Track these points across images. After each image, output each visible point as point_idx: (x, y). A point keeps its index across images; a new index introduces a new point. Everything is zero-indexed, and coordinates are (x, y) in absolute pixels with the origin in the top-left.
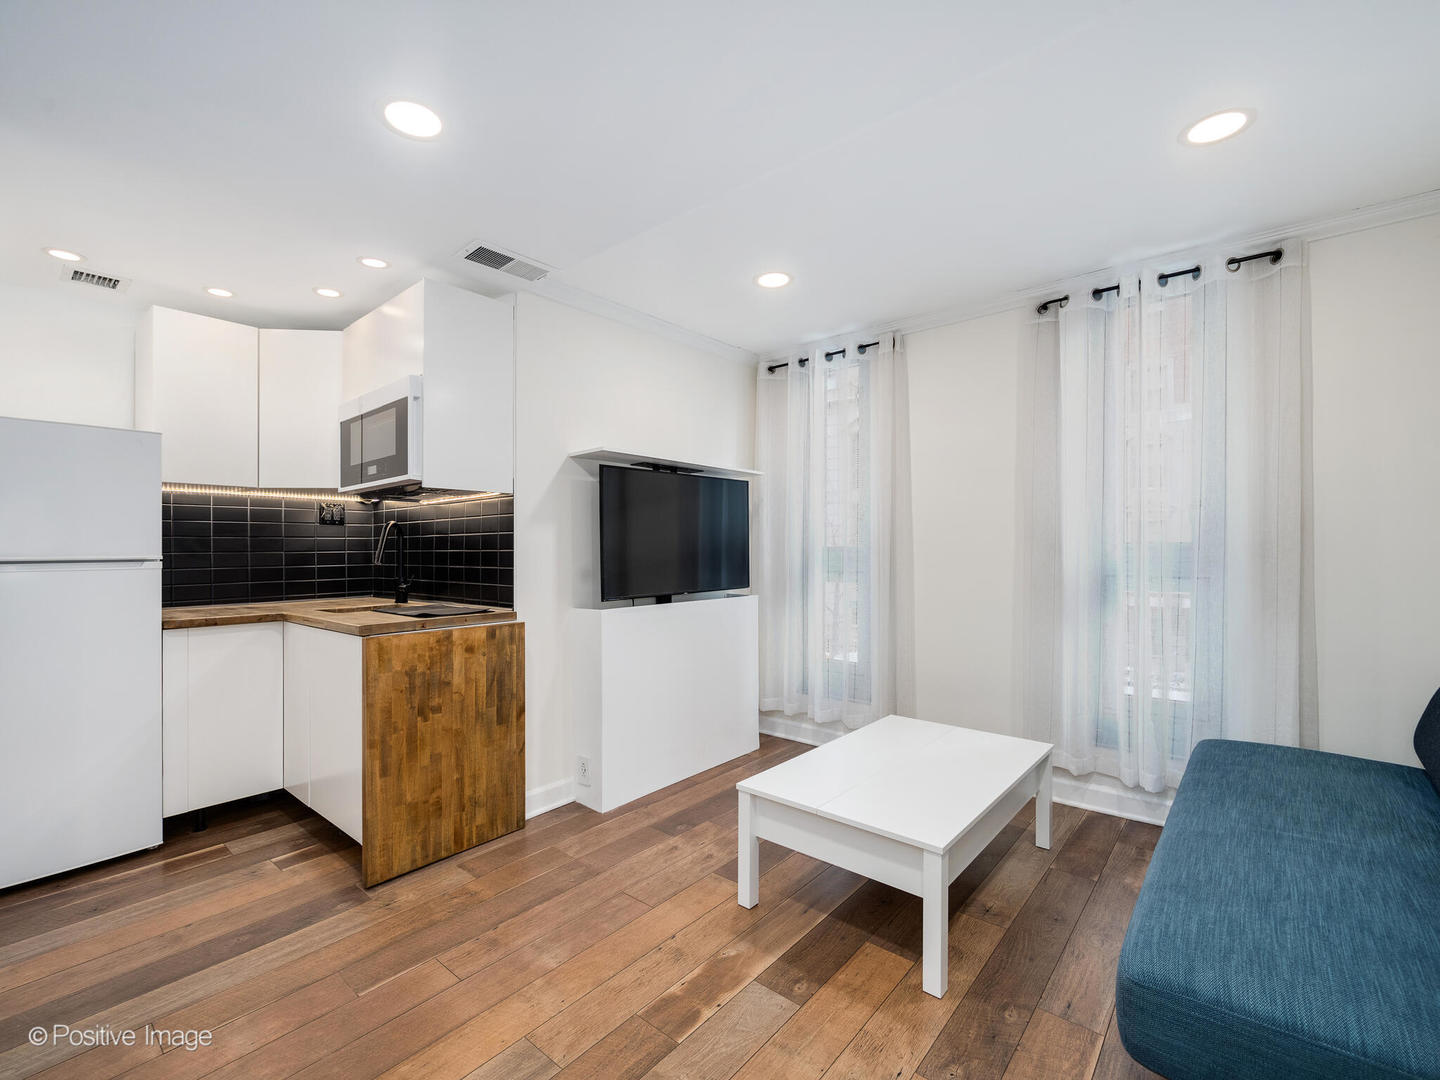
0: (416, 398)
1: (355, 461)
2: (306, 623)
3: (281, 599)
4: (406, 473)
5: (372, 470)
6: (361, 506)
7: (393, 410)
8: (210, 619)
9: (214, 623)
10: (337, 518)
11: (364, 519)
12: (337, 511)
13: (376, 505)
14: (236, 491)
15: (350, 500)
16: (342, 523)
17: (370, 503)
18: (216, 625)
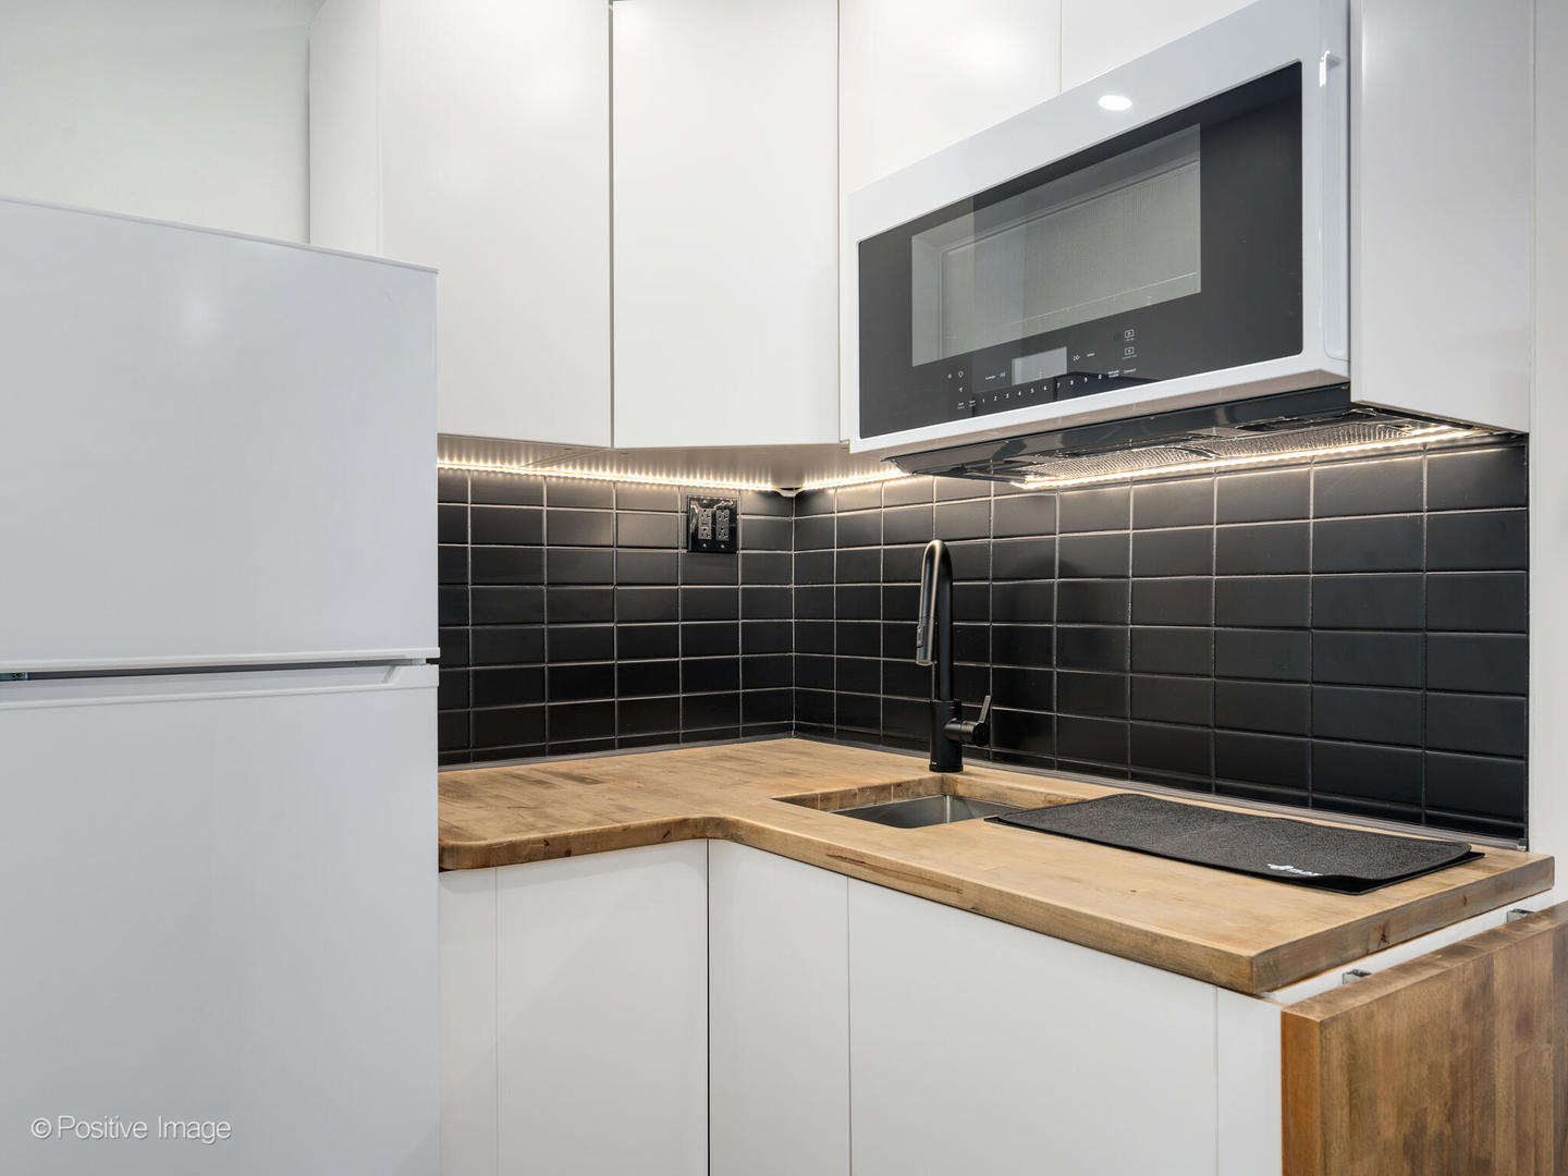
2: (846, 867)
4: (1293, 346)
6: (767, 505)
8: (554, 839)
9: (563, 850)
10: (723, 536)
11: (776, 536)
12: (724, 516)
13: (803, 500)
14: (523, 464)
15: (746, 489)
16: (731, 547)
17: (792, 494)
18: (568, 854)
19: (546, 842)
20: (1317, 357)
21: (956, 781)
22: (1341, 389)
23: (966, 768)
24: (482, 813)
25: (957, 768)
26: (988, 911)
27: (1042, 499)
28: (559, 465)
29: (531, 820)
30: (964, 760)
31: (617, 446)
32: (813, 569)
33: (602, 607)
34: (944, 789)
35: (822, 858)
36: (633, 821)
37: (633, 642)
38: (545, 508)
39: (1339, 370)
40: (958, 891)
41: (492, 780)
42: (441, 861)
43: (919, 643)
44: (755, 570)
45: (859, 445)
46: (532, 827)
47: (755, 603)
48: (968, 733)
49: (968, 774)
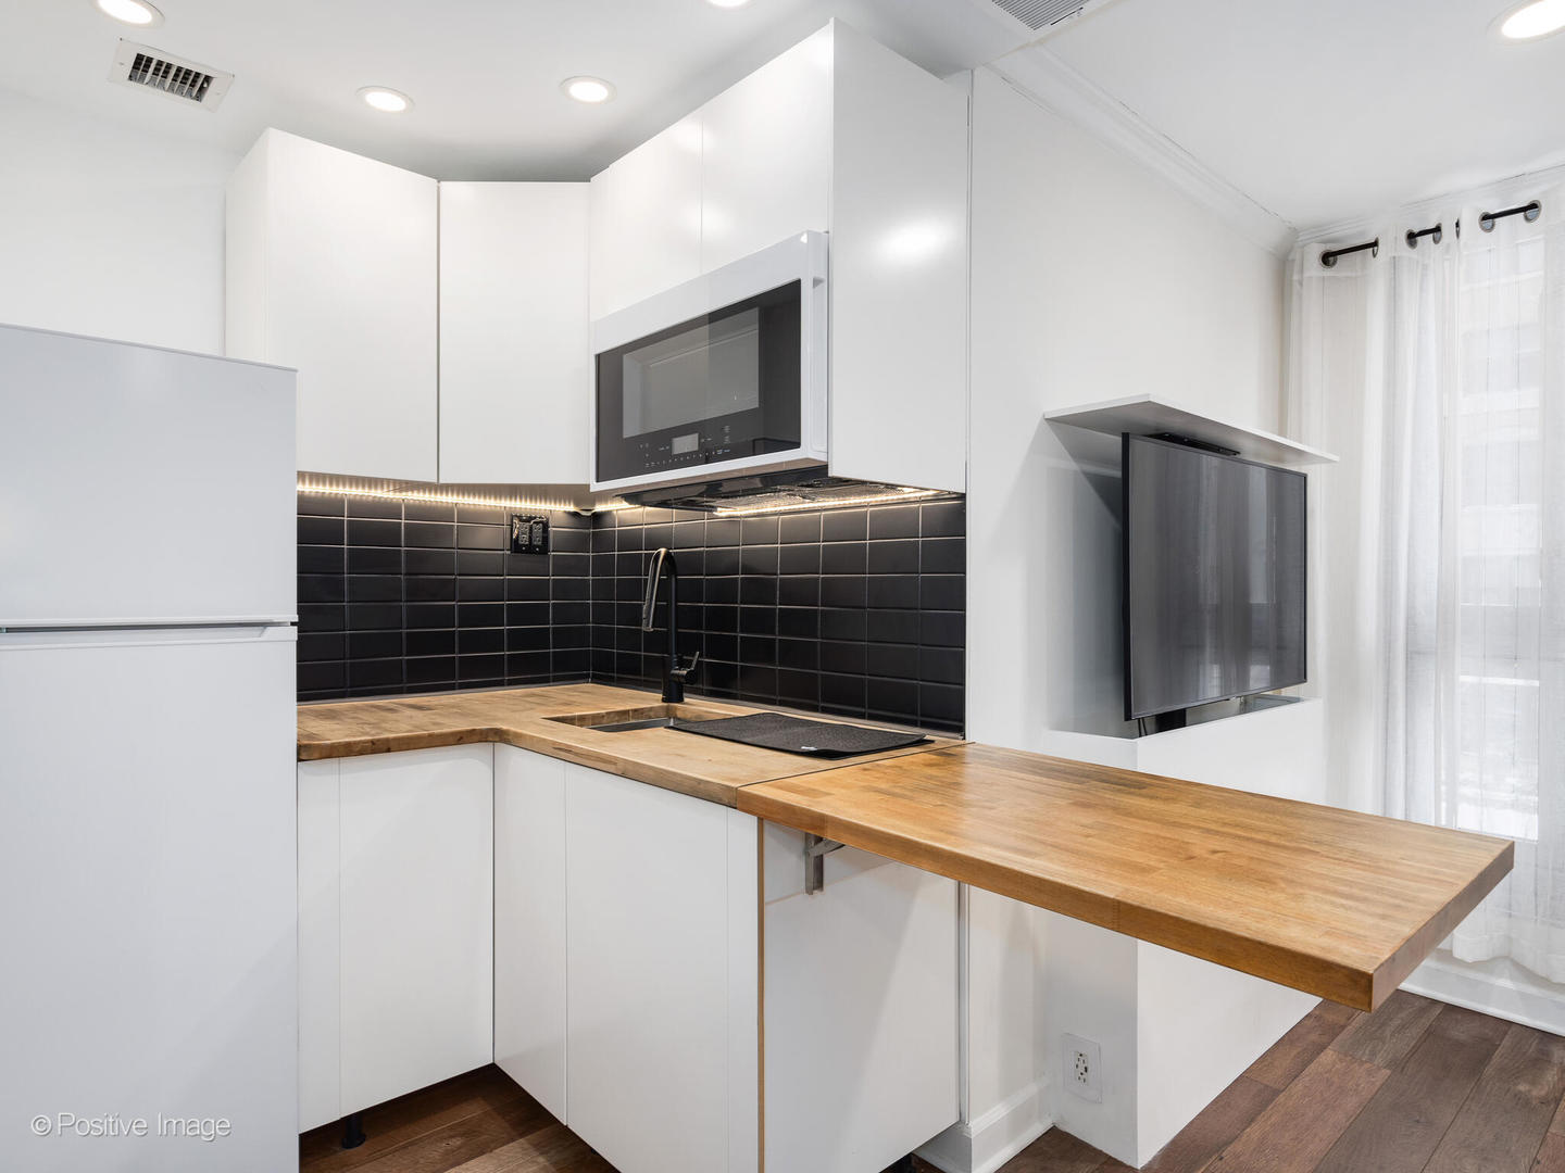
0: (816, 282)
1: (631, 429)
2: (563, 754)
3: (451, 688)
4: (797, 445)
5: (686, 444)
6: (572, 520)
7: (754, 313)
8: (378, 740)
9: (385, 748)
10: (537, 541)
11: (578, 542)
12: (538, 529)
13: (598, 518)
14: (385, 490)
15: (558, 509)
16: (544, 549)
17: (589, 514)
18: (389, 750)
19: (373, 742)
20: (810, 450)
21: (676, 708)
22: (824, 468)
23: (686, 700)
24: (338, 726)
25: (680, 700)
26: (629, 775)
27: (732, 520)
28: (412, 491)
29: (368, 730)
30: (685, 694)
31: (441, 481)
32: (603, 565)
33: (446, 590)
34: (669, 713)
35: (550, 750)
36: (437, 731)
37: (469, 617)
38: (403, 521)
39: (822, 458)
40: (615, 764)
41: (357, 709)
42: (298, 753)
43: (644, 616)
44: (562, 567)
45: (596, 487)
46: (367, 734)
47: (562, 589)
48: (682, 676)
49: (687, 704)
